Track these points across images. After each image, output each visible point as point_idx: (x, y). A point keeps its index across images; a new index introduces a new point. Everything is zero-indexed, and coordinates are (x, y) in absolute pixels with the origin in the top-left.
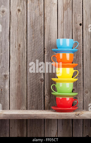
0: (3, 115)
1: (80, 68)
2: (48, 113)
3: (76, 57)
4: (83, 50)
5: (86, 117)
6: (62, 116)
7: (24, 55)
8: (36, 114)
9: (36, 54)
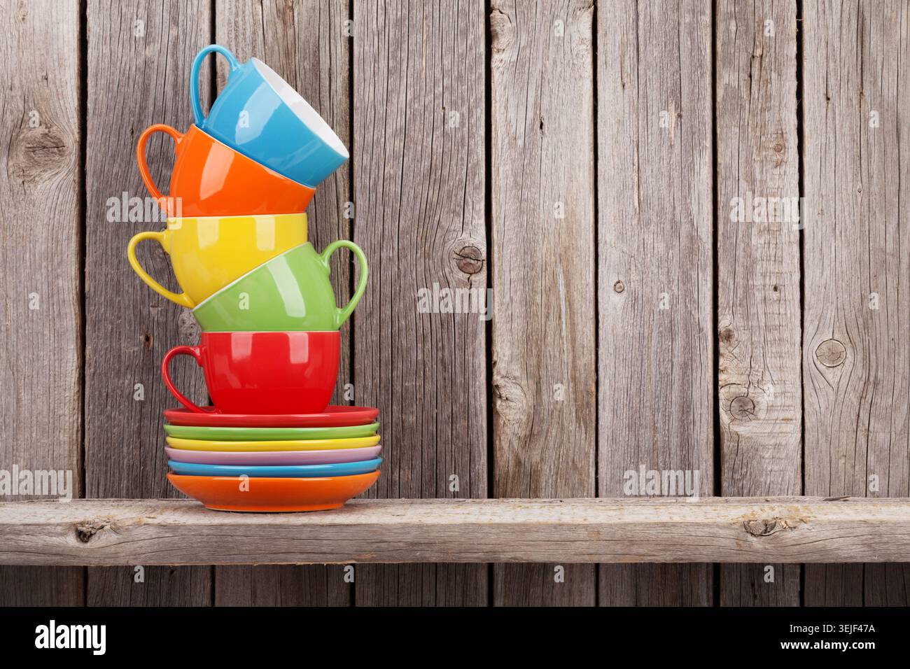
0: (152, 532)
1: (778, 164)
2: (520, 519)
3: (744, 76)
4: (799, 15)
5: (829, 544)
6: (632, 542)
7: (324, 66)
8: (420, 527)
9: (427, 51)
